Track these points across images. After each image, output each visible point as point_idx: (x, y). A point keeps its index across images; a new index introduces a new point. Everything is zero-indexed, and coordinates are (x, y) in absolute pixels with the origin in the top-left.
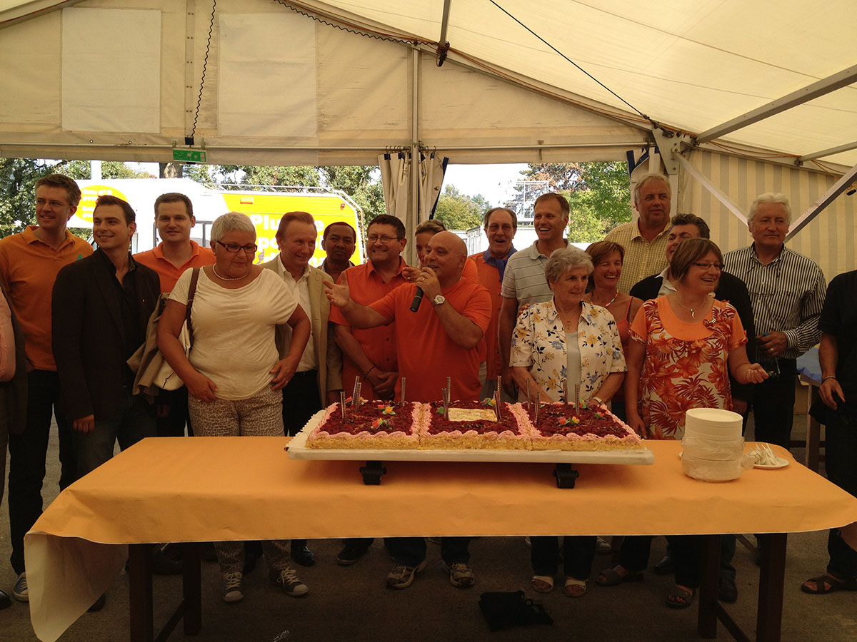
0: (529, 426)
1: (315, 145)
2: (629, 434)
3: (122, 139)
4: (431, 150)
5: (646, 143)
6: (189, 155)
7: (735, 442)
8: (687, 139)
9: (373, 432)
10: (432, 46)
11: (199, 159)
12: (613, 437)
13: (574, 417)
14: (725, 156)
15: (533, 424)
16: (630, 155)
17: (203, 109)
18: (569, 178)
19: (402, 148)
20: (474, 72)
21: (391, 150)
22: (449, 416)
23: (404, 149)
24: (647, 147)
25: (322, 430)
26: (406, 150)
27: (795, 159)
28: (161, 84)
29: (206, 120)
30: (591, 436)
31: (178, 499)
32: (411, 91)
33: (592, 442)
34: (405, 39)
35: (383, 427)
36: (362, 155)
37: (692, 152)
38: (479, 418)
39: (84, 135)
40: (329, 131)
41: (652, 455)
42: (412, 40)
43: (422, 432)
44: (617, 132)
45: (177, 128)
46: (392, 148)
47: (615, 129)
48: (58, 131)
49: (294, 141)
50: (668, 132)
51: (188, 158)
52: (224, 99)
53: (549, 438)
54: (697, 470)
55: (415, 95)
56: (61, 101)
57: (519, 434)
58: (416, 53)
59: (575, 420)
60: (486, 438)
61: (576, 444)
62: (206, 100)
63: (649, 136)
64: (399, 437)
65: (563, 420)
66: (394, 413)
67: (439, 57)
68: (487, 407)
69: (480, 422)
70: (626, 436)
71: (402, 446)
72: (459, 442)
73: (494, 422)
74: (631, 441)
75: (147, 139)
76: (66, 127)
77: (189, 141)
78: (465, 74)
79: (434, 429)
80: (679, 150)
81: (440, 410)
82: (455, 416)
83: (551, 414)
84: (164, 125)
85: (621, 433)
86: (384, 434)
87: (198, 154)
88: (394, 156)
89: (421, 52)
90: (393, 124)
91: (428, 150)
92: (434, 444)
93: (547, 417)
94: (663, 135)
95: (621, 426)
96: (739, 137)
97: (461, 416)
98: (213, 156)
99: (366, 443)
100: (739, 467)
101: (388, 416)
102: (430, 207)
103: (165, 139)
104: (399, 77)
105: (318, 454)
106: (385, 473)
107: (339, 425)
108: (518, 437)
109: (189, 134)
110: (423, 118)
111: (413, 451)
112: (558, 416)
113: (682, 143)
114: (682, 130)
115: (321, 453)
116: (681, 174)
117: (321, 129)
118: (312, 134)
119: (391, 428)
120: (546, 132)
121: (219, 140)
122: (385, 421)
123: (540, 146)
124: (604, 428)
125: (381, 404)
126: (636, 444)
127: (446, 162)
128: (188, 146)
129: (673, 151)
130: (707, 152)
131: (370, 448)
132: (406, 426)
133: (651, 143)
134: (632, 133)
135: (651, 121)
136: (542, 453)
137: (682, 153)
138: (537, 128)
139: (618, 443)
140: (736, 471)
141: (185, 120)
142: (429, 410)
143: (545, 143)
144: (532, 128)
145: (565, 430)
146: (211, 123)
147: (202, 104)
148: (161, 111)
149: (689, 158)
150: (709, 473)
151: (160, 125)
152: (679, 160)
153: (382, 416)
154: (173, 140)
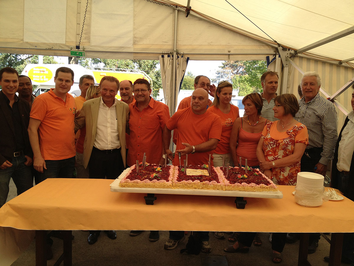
0: (224, 178)
1: (132, 51)
2: (271, 184)
3: (49, 46)
4: (182, 54)
5: (275, 53)
6: (78, 53)
7: (320, 189)
8: (293, 52)
9: (151, 180)
10: (184, 8)
11: (82, 55)
12: (264, 185)
13: (245, 175)
14: (309, 59)
15: (226, 177)
16: (268, 58)
17: (84, 34)
18: (239, 69)
19: (169, 53)
20: (202, 20)
21: (164, 53)
22: (187, 173)
23: (170, 53)
24: (275, 55)
25: (127, 178)
26: (171, 53)
27: (339, 62)
28: (66, 22)
29: (85, 39)
30: (253, 184)
31: (58, 209)
32: (174, 28)
33: (254, 187)
34: (172, 5)
35: (156, 178)
36: (152, 55)
37: (295, 57)
38: (200, 174)
39: (33, 44)
40: (138, 44)
41: (282, 194)
42: (175, 5)
43: (174, 180)
44: (262, 48)
45: (72, 42)
46: (165, 52)
47: (262, 47)
48: (22, 42)
49: (123, 49)
50: (285, 48)
51: (77, 55)
52: (93, 29)
53: (234, 185)
54: (302, 201)
55: (176, 30)
56: (23, 29)
57: (219, 182)
58: (176, 11)
59: (245, 176)
60: (204, 184)
61: (246, 188)
62: (85, 30)
63: (276, 50)
64: (163, 182)
65: (239, 176)
66: (161, 170)
67: (186, 13)
68: (204, 168)
69: (201, 176)
70: (270, 185)
71: (164, 187)
72: (191, 186)
73: (207, 176)
74: (272, 187)
75: (60, 46)
76: (26, 40)
77: (78, 47)
78: (197, 21)
79: (180, 179)
81: (183, 169)
82: (189, 173)
83: (234, 173)
84: (67, 40)
85: (267, 183)
86: (156, 181)
87: (81, 53)
88: (166, 56)
89: (179, 11)
90: (166, 42)
91: (181, 54)
92: (179, 186)
93: (232, 174)
94: (283, 50)
95: (266, 180)
96: (316, 51)
97: (192, 173)
98: (88, 54)
99: (147, 185)
100: (322, 200)
101: (158, 172)
102: (181, 79)
103: (67, 46)
104: (169, 22)
105: (124, 190)
106: (156, 199)
107: (136, 176)
108: (219, 184)
109: (78, 44)
110: (179, 40)
111: (169, 189)
112: (237, 174)
113: (290, 53)
114: (290, 48)
115: (126, 189)
116: (290, 67)
117: (134, 43)
118: (131, 46)
119: (159, 178)
120: (232, 47)
121: (91, 47)
122: (156, 174)
123: (229, 53)
124: (259, 180)
125: (155, 166)
126: (274, 189)
127: (188, 59)
128: (77, 50)
129: (287, 57)
130: (301, 57)
131: (149, 187)
132: (166, 177)
133: (277, 53)
134: (269, 49)
135: (277, 43)
136: (230, 192)
137: (290, 58)
138: (228, 45)
139: (266, 188)
140: (320, 202)
141: (76, 38)
142: (177, 170)
143: (231, 52)
144: (226, 45)
145: (241, 181)
146: (87, 40)
147: (84, 32)
148: (66, 34)
149: (293, 60)
150: (308, 203)
151: (66, 40)
152: (289, 61)
153: (156, 171)
154: (71, 47)
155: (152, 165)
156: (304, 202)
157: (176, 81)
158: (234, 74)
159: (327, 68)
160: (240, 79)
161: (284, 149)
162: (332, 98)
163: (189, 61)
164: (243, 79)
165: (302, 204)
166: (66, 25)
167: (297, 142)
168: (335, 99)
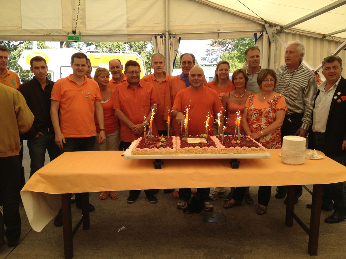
0: (220, 144)
1: (126, 33)
2: (260, 146)
3: (47, 32)
5: (262, 30)
6: (74, 38)
7: (303, 149)
8: (279, 28)
9: (158, 148)
11: (78, 40)
12: (254, 148)
14: (294, 34)
15: (222, 143)
16: (255, 35)
17: (80, 19)
18: (228, 46)
19: (162, 34)
20: (192, 1)
21: (157, 34)
22: (188, 141)
23: (163, 34)
24: (262, 32)
25: (137, 147)
26: (164, 34)
27: (322, 36)
28: (62, 8)
29: (81, 24)
30: (245, 148)
32: (165, 10)
33: (246, 150)
35: (162, 146)
36: (145, 37)
37: (281, 33)
38: (199, 142)
39: (31, 30)
40: (131, 27)
41: (269, 155)
43: (177, 147)
44: (250, 25)
45: (69, 27)
46: (158, 34)
48: (20, 29)
49: (117, 32)
50: (271, 25)
51: (74, 39)
52: (88, 14)
53: (228, 149)
54: (288, 160)
55: (167, 11)
56: (21, 16)
57: (216, 147)
59: (238, 142)
60: (203, 149)
61: (239, 151)
62: (81, 15)
63: (263, 27)
64: (168, 149)
65: (233, 142)
66: (165, 141)
68: (202, 137)
69: (200, 143)
71: (170, 153)
72: (192, 151)
73: (206, 143)
74: (261, 149)
75: (57, 32)
76: (24, 27)
77: (74, 32)
78: (187, 2)
79: (182, 146)
80: (275, 33)
81: (184, 139)
82: (190, 141)
83: (228, 140)
84: (64, 26)
85: (257, 146)
86: (162, 149)
87: (78, 37)
88: (159, 37)
90: (158, 24)
91: (173, 34)
92: (182, 152)
93: (227, 141)
94: (269, 26)
95: (256, 144)
96: (300, 26)
97: (193, 141)
98: (84, 38)
99: (155, 152)
100: (304, 158)
101: (163, 142)
102: (173, 59)
103: (64, 31)
104: (160, 4)
105: (136, 157)
106: (163, 164)
107: (144, 145)
108: (216, 149)
109: (74, 29)
110: (170, 21)
111: (174, 155)
112: (231, 140)
113: (276, 29)
114: (277, 24)
116: (276, 43)
117: (128, 26)
118: (125, 28)
119: (165, 146)
120: (221, 26)
121: (86, 31)
122: (162, 143)
123: (218, 32)
124: (250, 144)
125: (159, 137)
126: (263, 150)
127: (180, 39)
128: (74, 34)
129: (273, 33)
130: (287, 33)
131: (157, 154)
132: (170, 145)
133: (264, 30)
134: (256, 26)
135: (264, 20)
136: (226, 155)
137: (277, 34)
138: (217, 24)
139: (256, 150)
140: (303, 160)
141: (72, 23)
142: (179, 139)
143: (221, 30)
144: (215, 24)
145: (235, 146)
146: (83, 25)
147: (79, 17)
148: (62, 20)
149: (280, 36)
150: (292, 161)
151: (62, 26)
152: (275, 37)
153: (161, 142)
154: (67, 32)
155: (156, 136)
156: (288, 161)
157: (170, 61)
158: (223, 51)
159: (312, 42)
160: (229, 56)
161: (267, 117)
162: (315, 70)
163: (181, 41)
164: (232, 55)
165: (287, 163)
166: (62, 11)
167: (278, 110)
168: (318, 72)
